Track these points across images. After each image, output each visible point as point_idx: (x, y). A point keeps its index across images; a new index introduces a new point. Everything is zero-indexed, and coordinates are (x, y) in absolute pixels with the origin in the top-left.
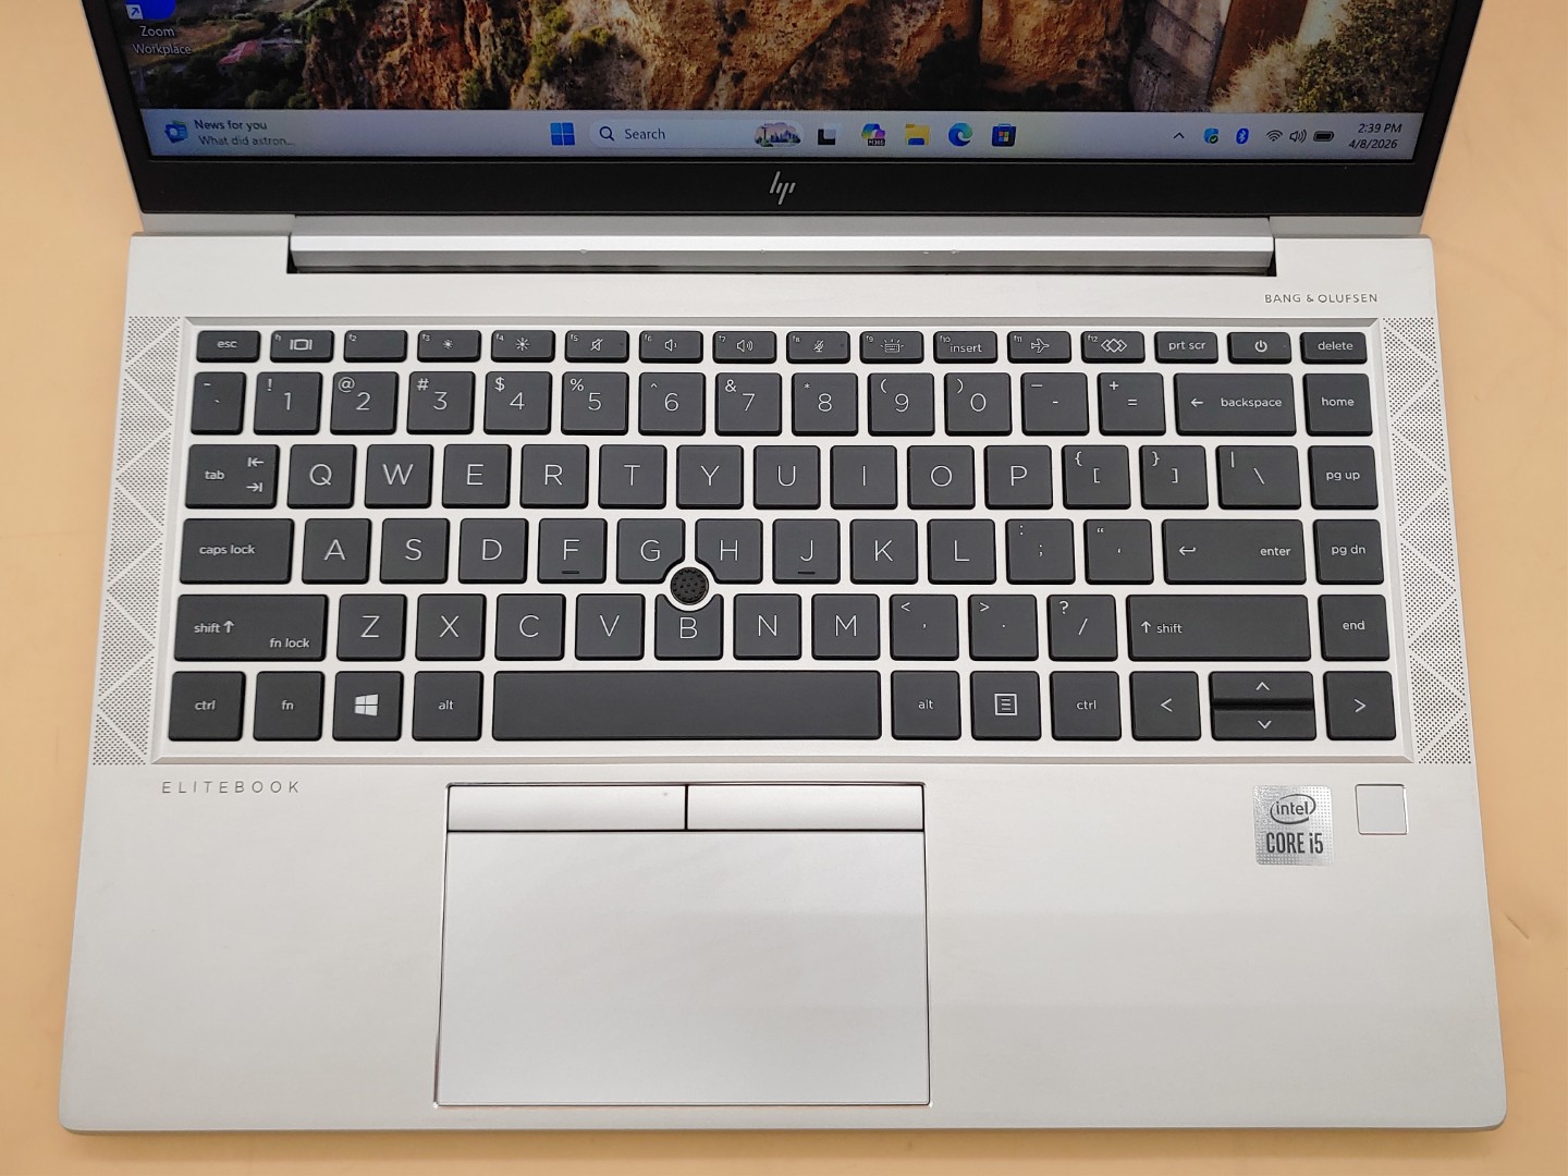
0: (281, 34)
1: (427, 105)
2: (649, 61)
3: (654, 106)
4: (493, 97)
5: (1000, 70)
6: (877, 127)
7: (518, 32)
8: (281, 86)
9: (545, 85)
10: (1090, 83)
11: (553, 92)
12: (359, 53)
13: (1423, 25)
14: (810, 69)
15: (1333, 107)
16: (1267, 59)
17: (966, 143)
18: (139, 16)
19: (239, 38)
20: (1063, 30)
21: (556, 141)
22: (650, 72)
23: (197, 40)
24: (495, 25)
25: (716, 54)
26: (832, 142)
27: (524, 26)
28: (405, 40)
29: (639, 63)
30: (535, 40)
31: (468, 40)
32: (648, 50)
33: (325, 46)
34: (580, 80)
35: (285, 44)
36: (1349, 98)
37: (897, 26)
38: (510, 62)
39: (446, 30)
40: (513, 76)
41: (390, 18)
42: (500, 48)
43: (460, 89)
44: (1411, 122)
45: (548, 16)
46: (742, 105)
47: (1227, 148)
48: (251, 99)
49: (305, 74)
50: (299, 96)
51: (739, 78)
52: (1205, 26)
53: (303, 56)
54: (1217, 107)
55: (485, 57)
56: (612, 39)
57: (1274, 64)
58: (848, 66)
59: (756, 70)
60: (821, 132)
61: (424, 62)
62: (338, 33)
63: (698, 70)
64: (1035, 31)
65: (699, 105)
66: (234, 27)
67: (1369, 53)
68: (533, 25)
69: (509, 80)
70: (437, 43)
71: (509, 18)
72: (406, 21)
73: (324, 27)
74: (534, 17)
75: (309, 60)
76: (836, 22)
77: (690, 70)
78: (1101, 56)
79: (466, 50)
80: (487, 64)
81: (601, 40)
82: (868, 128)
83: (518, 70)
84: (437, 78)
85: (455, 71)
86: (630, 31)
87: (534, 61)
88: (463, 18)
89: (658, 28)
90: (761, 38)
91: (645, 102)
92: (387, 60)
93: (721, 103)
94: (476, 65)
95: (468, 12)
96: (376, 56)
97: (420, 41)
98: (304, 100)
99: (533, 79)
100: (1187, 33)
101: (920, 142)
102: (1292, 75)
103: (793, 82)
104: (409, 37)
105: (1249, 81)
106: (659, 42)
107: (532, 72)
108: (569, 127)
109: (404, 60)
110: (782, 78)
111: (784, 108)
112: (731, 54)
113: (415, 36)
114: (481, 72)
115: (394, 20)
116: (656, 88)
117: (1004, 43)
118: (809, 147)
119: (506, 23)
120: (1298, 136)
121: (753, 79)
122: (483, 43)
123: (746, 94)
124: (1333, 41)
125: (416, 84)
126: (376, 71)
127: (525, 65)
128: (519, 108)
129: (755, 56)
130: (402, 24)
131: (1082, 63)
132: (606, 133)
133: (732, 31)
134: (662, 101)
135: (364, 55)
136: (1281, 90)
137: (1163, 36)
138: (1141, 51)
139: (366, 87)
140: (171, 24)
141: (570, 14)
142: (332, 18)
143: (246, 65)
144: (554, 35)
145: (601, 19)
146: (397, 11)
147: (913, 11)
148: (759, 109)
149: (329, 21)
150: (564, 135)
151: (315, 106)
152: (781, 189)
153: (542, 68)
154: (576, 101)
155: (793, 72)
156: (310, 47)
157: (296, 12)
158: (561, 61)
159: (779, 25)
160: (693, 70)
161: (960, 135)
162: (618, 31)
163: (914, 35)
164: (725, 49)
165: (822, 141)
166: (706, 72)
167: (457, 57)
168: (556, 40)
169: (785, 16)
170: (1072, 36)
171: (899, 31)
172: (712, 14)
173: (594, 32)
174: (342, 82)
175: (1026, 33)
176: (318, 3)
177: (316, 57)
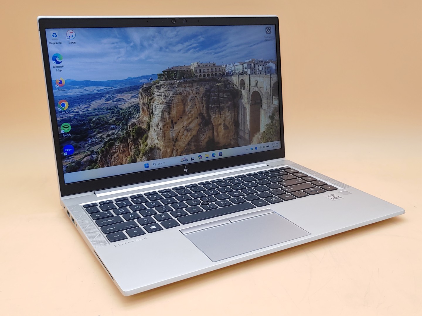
0: (94, 154)
1: (121, 164)
2: (161, 150)
3: (163, 158)
4: (134, 161)
5: (218, 143)
6: (200, 156)
7: (138, 148)
8: (93, 165)
9: (143, 157)
10: (232, 143)
11: (145, 158)
12: (109, 156)
13: (276, 127)
14: (189, 147)
15: (268, 142)
16: (257, 135)
17: (215, 156)
18: (66, 155)
19: (86, 156)
20: (227, 135)
21: (145, 167)
22: (162, 151)
23: (77, 158)
24: (134, 147)
25: (173, 147)
26: (193, 160)
27: (139, 146)
28: (118, 152)
29: (160, 150)
30: (141, 149)
31: (129, 150)
32: (161, 148)
33: (102, 155)
34: (150, 155)
35: (94, 156)
36: (270, 140)
37: (201, 138)
38: (137, 153)
39: (125, 149)
40: (137, 156)
41: (115, 148)
42: (135, 151)
43: (128, 160)
44: (279, 142)
45: (144, 144)
46: (178, 155)
47: (254, 151)
48: (87, 168)
49: (98, 161)
50: (97, 166)
51: (177, 150)
52: (247, 131)
53: (98, 158)
54: (251, 144)
55: (132, 153)
56: (155, 146)
57: (257, 137)
58: (195, 146)
59: (180, 148)
60: (191, 158)
61: (121, 156)
62: (105, 152)
63: (170, 150)
64: (222, 135)
65: (170, 157)
66: (85, 154)
67: (271, 132)
68: (141, 146)
69: (137, 157)
70: (124, 152)
71: (136, 145)
72: (118, 148)
73: (103, 151)
74: (141, 144)
75: (99, 158)
76: (192, 138)
77: (168, 150)
78: (233, 138)
79: (129, 152)
80: (133, 154)
81: (153, 147)
82: (199, 156)
83: (138, 155)
84: (123, 159)
85: (127, 157)
86: (158, 145)
87: (141, 152)
88: (128, 146)
89: (162, 143)
90: (180, 143)
91: (161, 157)
92: (114, 156)
93: (174, 156)
94: (131, 155)
95: (129, 145)
96: (112, 156)
97: (120, 152)
98: (97, 167)
99: (141, 156)
100: (245, 133)
101: (208, 157)
102: (261, 137)
103: (186, 150)
104: (118, 151)
105: (255, 139)
106: (163, 146)
107: (141, 154)
108: (148, 164)
109: (117, 156)
110: (184, 149)
111: (185, 155)
112: (175, 146)
113: (119, 151)
114: (132, 156)
115: (116, 148)
116: (163, 154)
117: (218, 138)
118: (190, 161)
119: (136, 146)
120: (264, 147)
121: (179, 150)
122: (132, 151)
123: (178, 153)
124: (265, 131)
125: (119, 160)
126: (112, 159)
127: (140, 153)
128: (138, 162)
129: (179, 146)
130: (117, 149)
131: (230, 140)
132: (154, 164)
133: (175, 142)
134: (164, 157)
135: (110, 156)
136: (260, 140)
137: (241, 134)
138: (239, 137)
139: (110, 162)
140: (73, 155)
141: (148, 143)
142: (104, 150)
143: (86, 162)
144: (145, 147)
145: (153, 143)
146: (116, 147)
147: (204, 135)
148: (181, 155)
149: (103, 150)
150: (147, 166)
151: (100, 168)
152: (186, 170)
153: (143, 154)
154: (149, 159)
155: (186, 148)
156: (99, 156)
157: (97, 149)
158: (146, 152)
159: (183, 140)
160: (169, 150)
161: (214, 155)
162: (156, 145)
163: (204, 139)
164: (174, 145)
165: (192, 160)
166: (171, 150)
167: (127, 154)
168: (145, 148)
169: (184, 138)
171: (202, 138)
172: (172, 140)
173: (152, 146)
174: (105, 162)
175: (221, 136)
176: (102, 147)
177: (100, 158)
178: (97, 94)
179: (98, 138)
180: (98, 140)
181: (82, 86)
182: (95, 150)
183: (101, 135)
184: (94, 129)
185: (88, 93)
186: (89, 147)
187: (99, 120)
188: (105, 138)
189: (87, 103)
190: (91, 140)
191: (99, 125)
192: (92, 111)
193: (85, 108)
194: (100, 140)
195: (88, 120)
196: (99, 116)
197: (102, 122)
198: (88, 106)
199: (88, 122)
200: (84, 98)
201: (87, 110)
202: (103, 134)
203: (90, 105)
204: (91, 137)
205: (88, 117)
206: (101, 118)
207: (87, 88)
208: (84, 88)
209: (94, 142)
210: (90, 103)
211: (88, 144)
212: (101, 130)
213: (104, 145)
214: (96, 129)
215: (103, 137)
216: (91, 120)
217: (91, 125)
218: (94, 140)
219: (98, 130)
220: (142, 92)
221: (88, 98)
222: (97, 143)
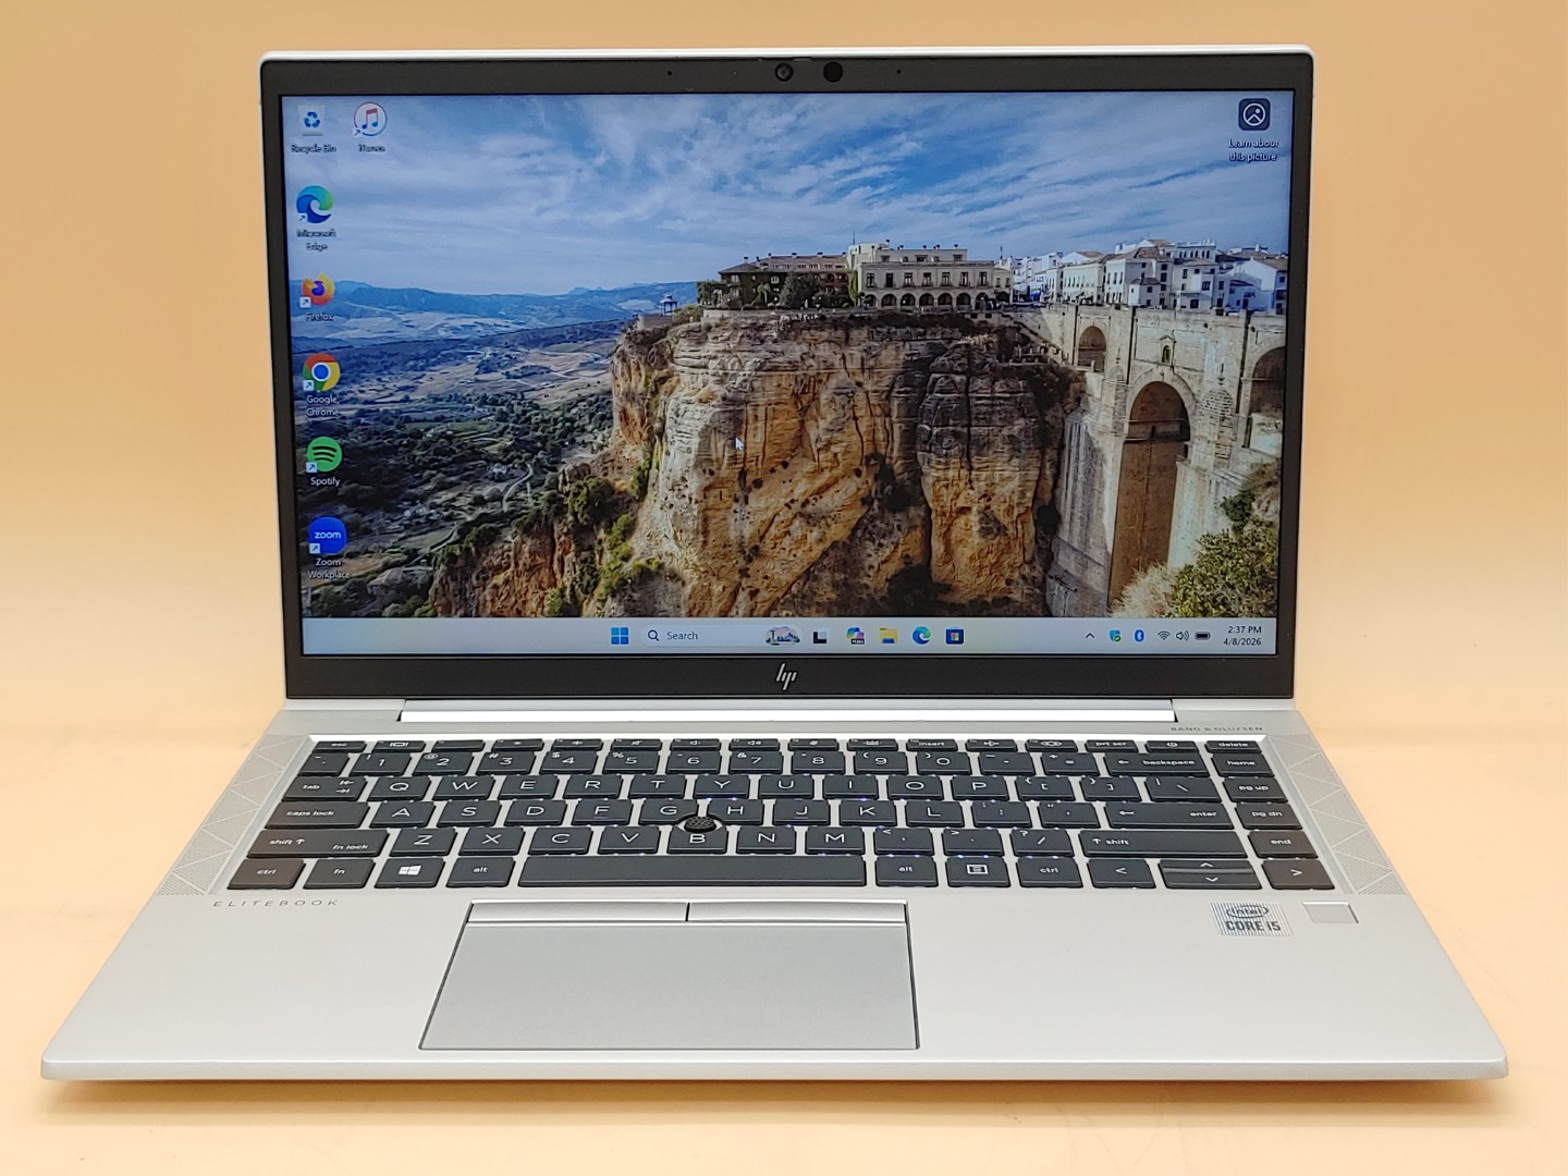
0: (418, 563)
1: (519, 614)
2: (687, 582)
3: (690, 614)
4: (571, 610)
5: (948, 588)
6: (857, 630)
7: (593, 562)
8: (410, 602)
9: (610, 599)
10: (1016, 596)
11: (615, 604)
12: (474, 576)
13: (1260, 554)
14: (806, 586)
15: (1205, 613)
16: (1148, 578)
17: (926, 642)
18: (318, 551)
19: (386, 566)
20: (992, 558)
21: (615, 641)
22: (688, 589)
23: (353, 568)
24: (577, 556)
25: (737, 577)
26: (824, 641)
27: (597, 557)
28: (508, 567)
29: (680, 583)
30: (605, 567)
31: (556, 566)
32: (688, 574)
33: (450, 572)
34: (636, 596)
35: (420, 572)
36: (1216, 607)
37: (870, 556)
38: (585, 583)
39: (540, 560)
40: (586, 592)
41: (500, 552)
42: (578, 572)
43: (546, 602)
44: (1269, 625)
45: (616, 550)
46: (756, 613)
47: (1128, 646)
48: (387, 611)
49: (431, 592)
50: (424, 608)
51: (754, 593)
52: (1097, 555)
53: (432, 579)
54: (1115, 614)
55: (566, 580)
56: (661, 566)
57: (1149, 585)
58: (835, 585)
59: (767, 587)
60: (815, 634)
61: (521, 583)
62: (460, 562)
63: (724, 588)
64: (972, 559)
65: (724, 614)
66: (385, 559)
67: (1224, 574)
68: (604, 556)
69: (582, 595)
70: (533, 569)
71: (587, 550)
72: (511, 554)
73: (452, 557)
74: (606, 550)
75: (436, 582)
76: (825, 554)
77: (717, 588)
78: (1023, 577)
79: (554, 575)
80: (568, 584)
81: (653, 567)
82: (851, 631)
83: (589, 590)
84: (529, 595)
85: (543, 589)
86: (675, 560)
87: (603, 582)
88: (553, 551)
89: (695, 558)
90: (770, 565)
91: (683, 612)
92: (494, 581)
93: (740, 613)
94: (560, 585)
95: (558, 547)
96: (485, 579)
97: (520, 568)
98: (427, 611)
99: (601, 595)
100: (1085, 560)
101: (892, 641)
102: (1170, 591)
103: (794, 596)
104: (513, 565)
105: (1139, 592)
106: (696, 568)
107: (600, 590)
108: (625, 631)
109: (507, 582)
110: (786, 593)
111: (787, 615)
112: (749, 576)
113: (517, 565)
114: (562, 591)
115: (503, 554)
116: (692, 601)
117: (950, 567)
118: (806, 646)
119: (584, 554)
120: (1182, 636)
121: (764, 595)
122: (566, 569)
123: (759, 605)
124: (1196, 566)
125: (513, 599)
126: (484, 589)
127: (596, 584)
128: (588, 616)
129: (766, 577)
130: (508, 556)
131: (1009, 582)
132: (653, 635)
133: (750, 560)
134: (696, 611)
135: (478, 578)
136: (1163, 601)
137: (1066, 561)
138: (1052, 573)
139: (476, 601)
140: (340, 556)
141: (632, 549)
142: (458, 552)
143: (385, 587)
144: (619, 563)
145: (654, 552)
146: (506, 547)
147: (881, 545)
148: (768, 616)
149: (454, 554)
150: (621, 637)
151: (435, 616)
152: (785, 677)
153: (609, 586)
154: (631, 612)
155: (794, 589)
156: (439, 574)
157: (432, 548)
158: (623, 582)
159: (784, 555)
160: (720, 588)
161: (921, 636)
162: (666, 560)
163: (883, 562)
164: (744, 573)
165: (816, 640)
166: (729, 590)
167: (545, 580)
168: (620, 567)
169: (788, 549)
170: (997, 564)
171: (871, 559)
172: (735, 548)
173: (648, 562)
174: (458, 598)
175: (965, 560)
176: (449, 541)
177: (441, 579)
178: (447, 340)
179: (440, 506)
180: (438, 513)
181: (394, 307)
182: (426, 550)
183: (451, 495)
184: (428, 472)
185: (413, 334)
186: (402, 535)
187: (449, 438)
188: (465, 508)
189: (410, 373)
190: (413, 509)
191: (445, 459)
192: (423, 404)
193: (401, 389)
194: (445, 514)
195: (405, 436)
196: (449, 424)
197: (459, 447)
198: (410, 384)
199: (405, 442)
200: (397, 354)
201: (406, 400)
202: (460, 495)
203: (420, 380)
204: (413, 501)
205: (407, 425)
206: (456, 432)
207: (414, 318)
208: (403, 317)
209: (422, 520)
210: (419, 374)
211: (400, 522)
212: (453, 479)
213: (459, 533)
214: (434, 472)
215: (457, 504)
216: (419, 435)
217: (415, 456)
218: (423, 510)
219: (440, 475)
220: (627, 350)
221: (413, 353)
222: (433, 525)
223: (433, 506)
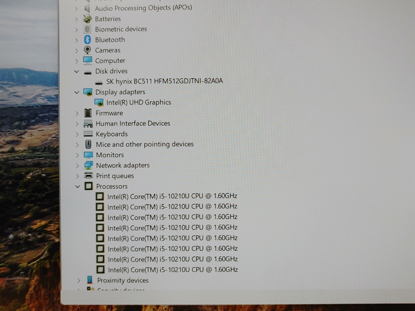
0: (18, 275)
33: (41, 282)
35: (19, 280)
49: (27, 297)
53: (28, 286)
75: (31, 289)
142: (48, 266)
156: (33, 282)
157: (29, 263)
174: (48, 301)
176: (42, 258)
177: (35, 287)
178: (44, 107)
179: (36, 230)
180: (34, 236)
181: (5, 82)
182: (24, 264)
183: (43, 223)
184: (27, 205)
185: (18, 102)
186: (6, 253)
187: (43, 179)
188: (54, 232)
189: (15, 130)
190: (15, 233)
191: (40, 195)
192: (24, 154)
193: (8, 143)
194: (39, 236)
195: (10, 178)
196: (43, 169)
197: (50, 186)
198: (16, 138)
199: (10, 183)
200: (6, 117)
201: (12, 151)
202: (51, 222)
203: (23, 136)
204: (16, 227)
205: (12, 170)
206: (48, 175)
207: (19, 90)
208: (12, 90)
209: (22, 242)
210: (22, 131)
211: (5, 243)
212: (45, 210)
213: (49, 251)
214: (32, 205)
215: (49, 229)
216: (21, 177)
217: (18, 193)
218: (23, 234)
219: (36, 207)
221: (18, 116)
222: (30, 245)
223: (31, 231)
